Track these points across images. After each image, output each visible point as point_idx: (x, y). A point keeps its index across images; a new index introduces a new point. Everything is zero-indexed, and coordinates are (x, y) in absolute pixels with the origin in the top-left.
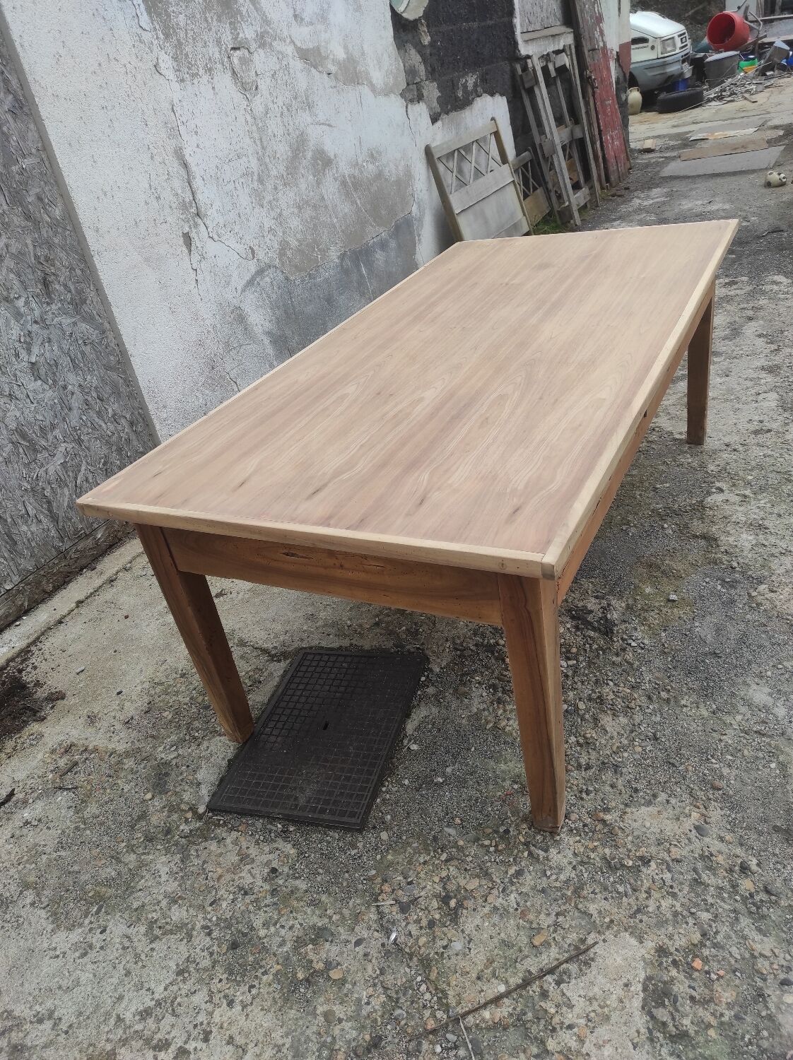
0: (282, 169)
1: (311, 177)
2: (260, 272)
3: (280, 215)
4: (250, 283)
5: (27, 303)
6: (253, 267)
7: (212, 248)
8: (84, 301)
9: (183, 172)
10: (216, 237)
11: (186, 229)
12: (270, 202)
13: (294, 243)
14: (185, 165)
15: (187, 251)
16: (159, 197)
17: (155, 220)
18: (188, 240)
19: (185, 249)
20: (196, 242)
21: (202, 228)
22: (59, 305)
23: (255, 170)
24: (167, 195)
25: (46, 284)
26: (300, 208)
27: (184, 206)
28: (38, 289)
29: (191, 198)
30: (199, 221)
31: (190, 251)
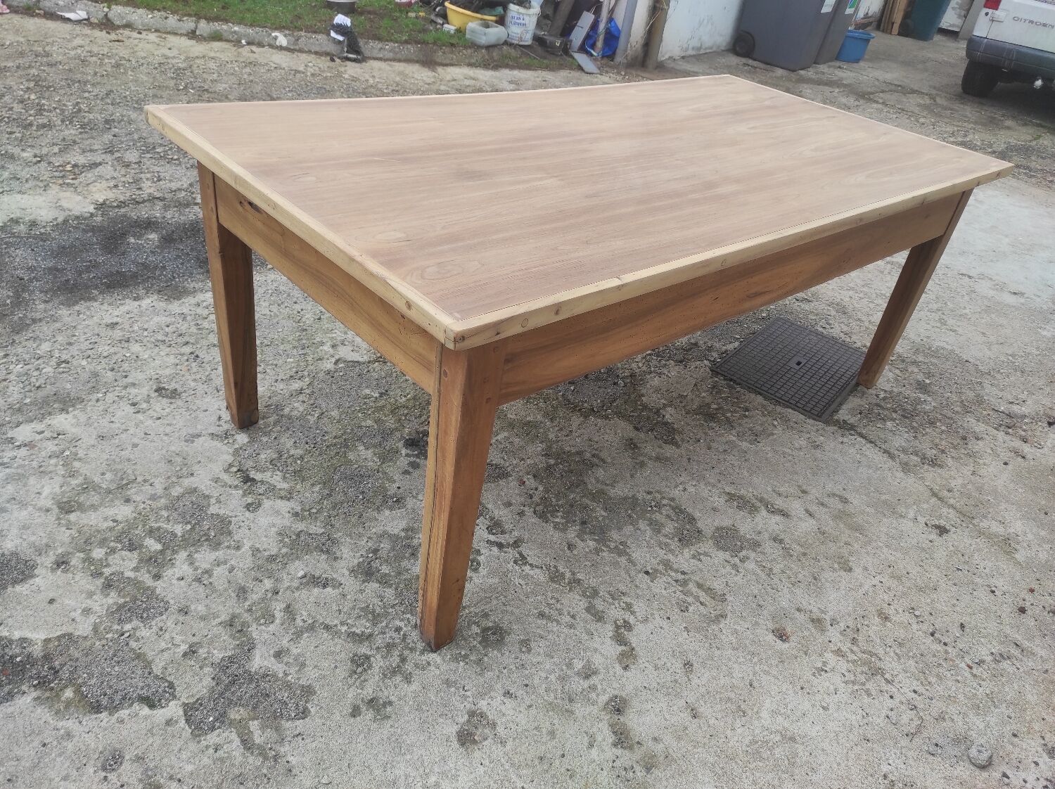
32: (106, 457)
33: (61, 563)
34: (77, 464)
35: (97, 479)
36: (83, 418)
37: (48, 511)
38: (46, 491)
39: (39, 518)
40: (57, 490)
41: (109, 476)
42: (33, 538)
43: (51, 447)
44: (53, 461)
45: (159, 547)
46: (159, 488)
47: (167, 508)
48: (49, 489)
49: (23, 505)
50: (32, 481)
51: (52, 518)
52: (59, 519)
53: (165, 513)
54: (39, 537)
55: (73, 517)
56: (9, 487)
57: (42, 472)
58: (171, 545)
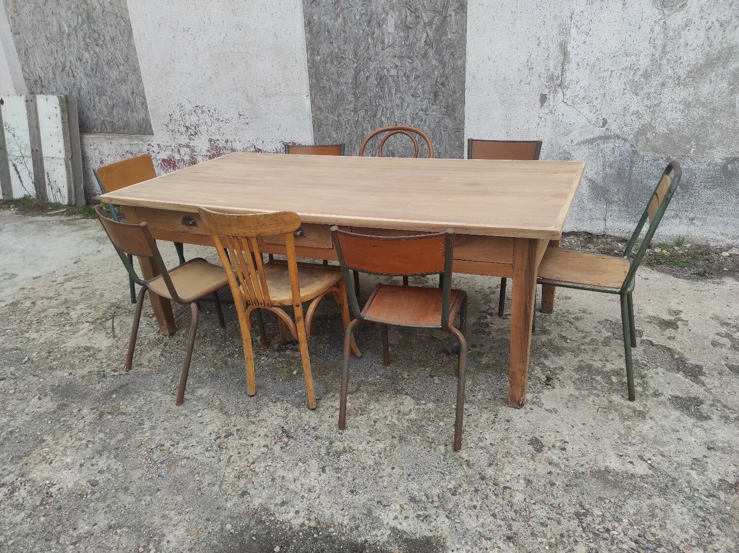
0: (682, 72)
1: (725, 85)
2: (606, 138)
3: (658, 105)
4: (590, 142)
5: (421, 101)
6: (598, 132)
7: (562, 109)
8: (454, 110)
9: (561, 58)
10: (569, 103)
11: (546, 91)
12: (649, 94)
13: (662, 129)
14: (565, 54)
15: (539, 105)
16: (533, 69)
17: (521, 81)
18: (543, 98)
19: (539, 104)
20: (551, 101)
21: (560, 95)
22: (439, 107)
23: (643, 67)
24: (539, 68)
25: (436, 94)
26: (688, 105)
27: (551, 78)
28: (432, 96)
29: (560, 74)
30: (559, 89)
31: (542, 105)
32: (604, 427)
33: (657, 394)
34: (623, 432)
35: (617, 418)
36: (601, 457)
37: (651, 418)
38: (647, 427)
39: (657, 417)
40: (641, 425)
41: (610, 417)
42: (665, 410)
43: (631, 450)
44: (634, 441)
45: (613, 377)
46: (592, 398)
47: (596, 388)
48: (645, 427)
49: (662, 427)
50: (651, 436)
51: (652, 414)
52: (648, 412)
53: (599, 387)
54: (662, 409)
55: (641, 409)
56: (665, 440)
57: (644, 439)
58: (607, 376)
